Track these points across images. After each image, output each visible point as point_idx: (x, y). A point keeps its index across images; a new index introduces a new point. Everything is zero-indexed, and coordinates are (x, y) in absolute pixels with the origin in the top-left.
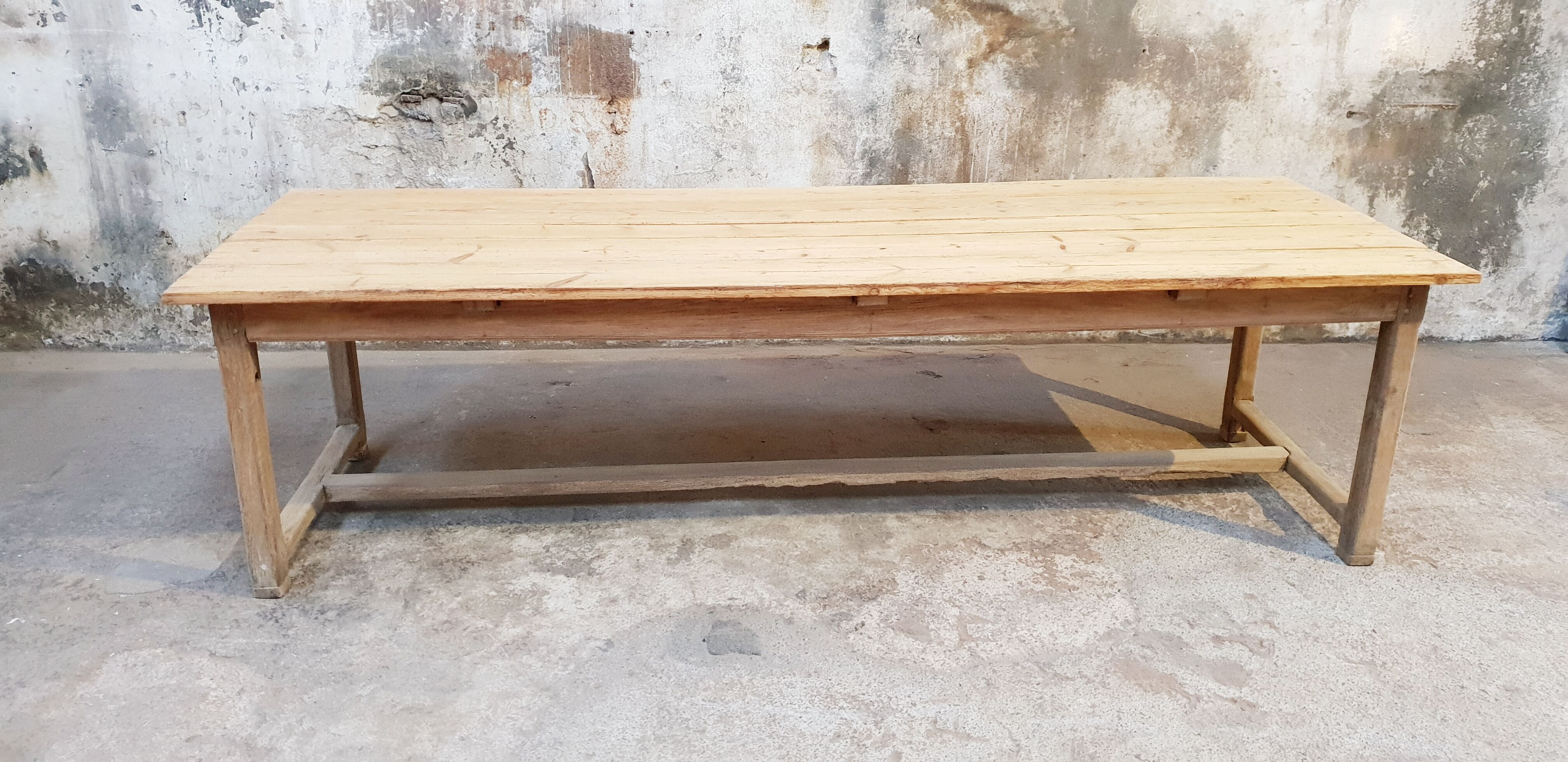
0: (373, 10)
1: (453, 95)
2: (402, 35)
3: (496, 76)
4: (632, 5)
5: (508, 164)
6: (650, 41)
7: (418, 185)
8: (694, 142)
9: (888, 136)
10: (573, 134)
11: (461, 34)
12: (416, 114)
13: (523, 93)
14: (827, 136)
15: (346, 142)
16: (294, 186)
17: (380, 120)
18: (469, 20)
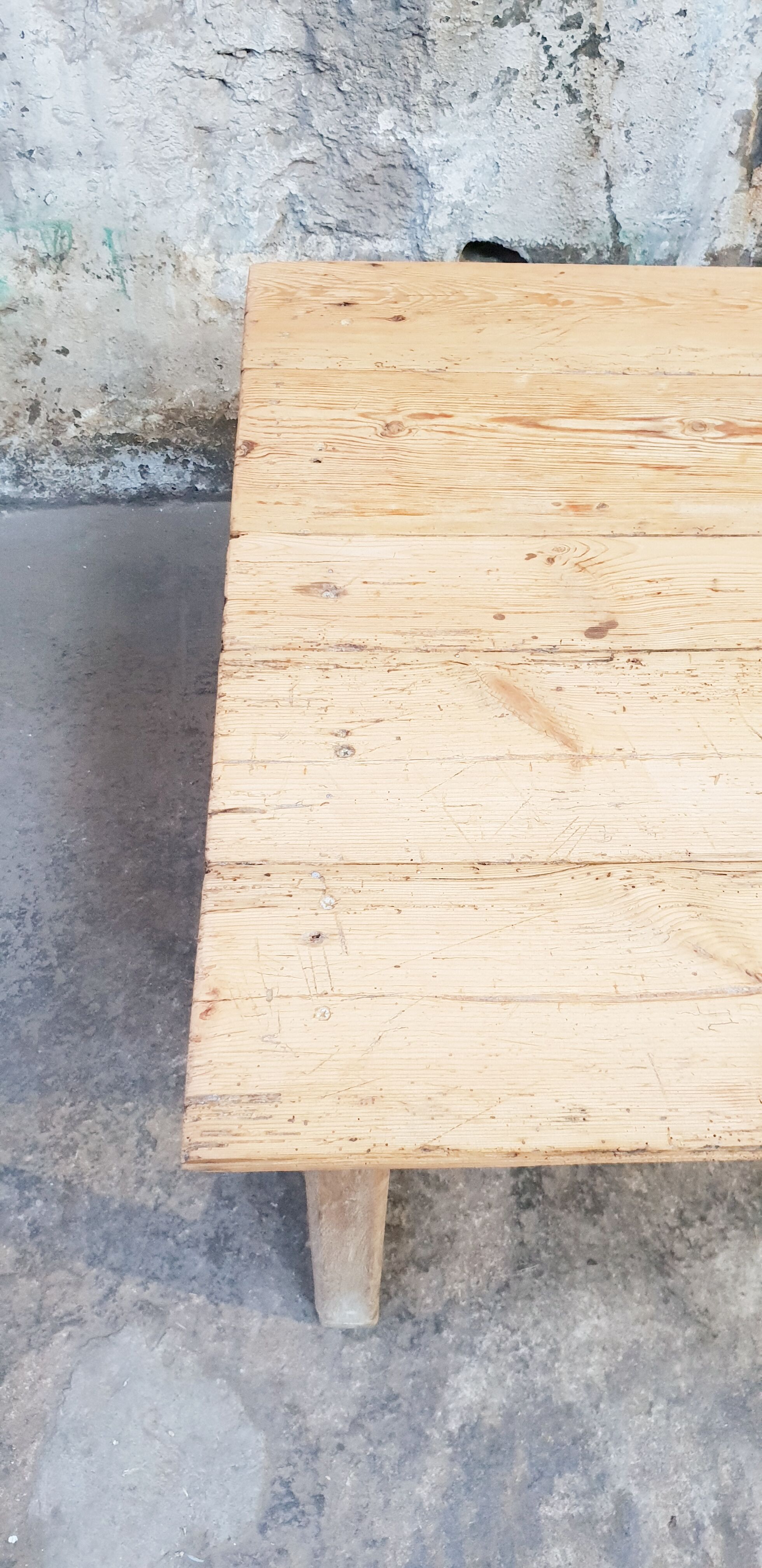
5: (573, 96)
7: (349, 154)
15: (174, 42)
16: (47, 164)
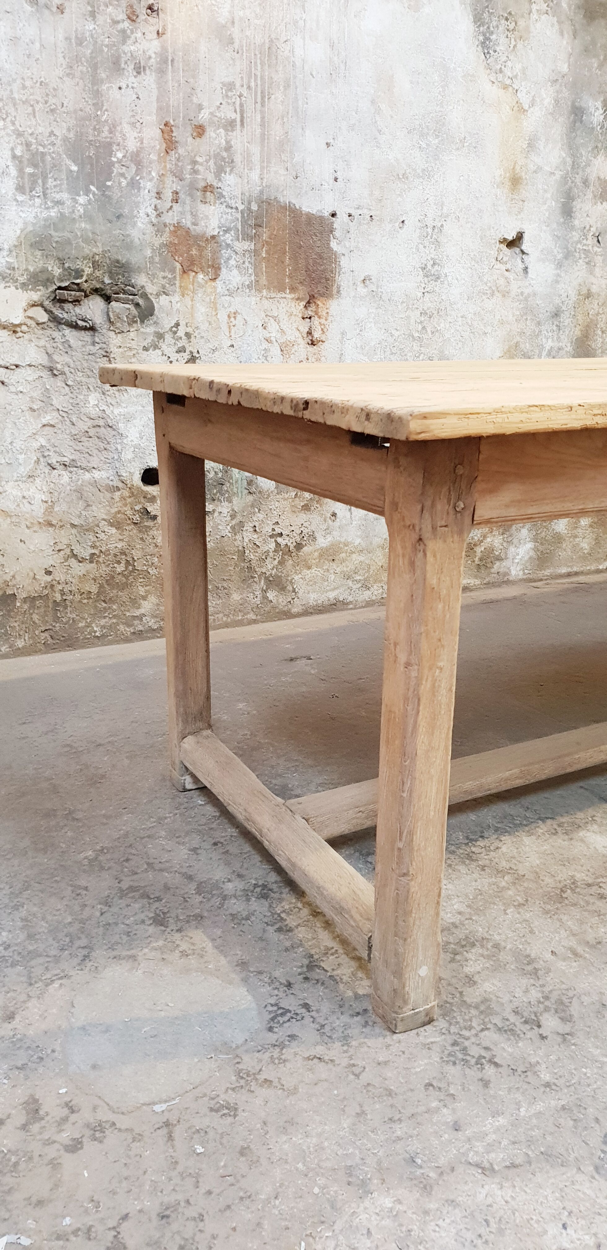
0: (20, 162)
1: (125, 292)
2: (59, 203)
3: (178, 266)
4: (336, 180)
6: (353, 226)
8: (392, 354)
9: (569, 345)
10: (265, 345)
11: (137, 205)
12: (74, 319)
13: (209, 290)
14: (517, 345)
17: (24, 328)
18: (148, 185)
